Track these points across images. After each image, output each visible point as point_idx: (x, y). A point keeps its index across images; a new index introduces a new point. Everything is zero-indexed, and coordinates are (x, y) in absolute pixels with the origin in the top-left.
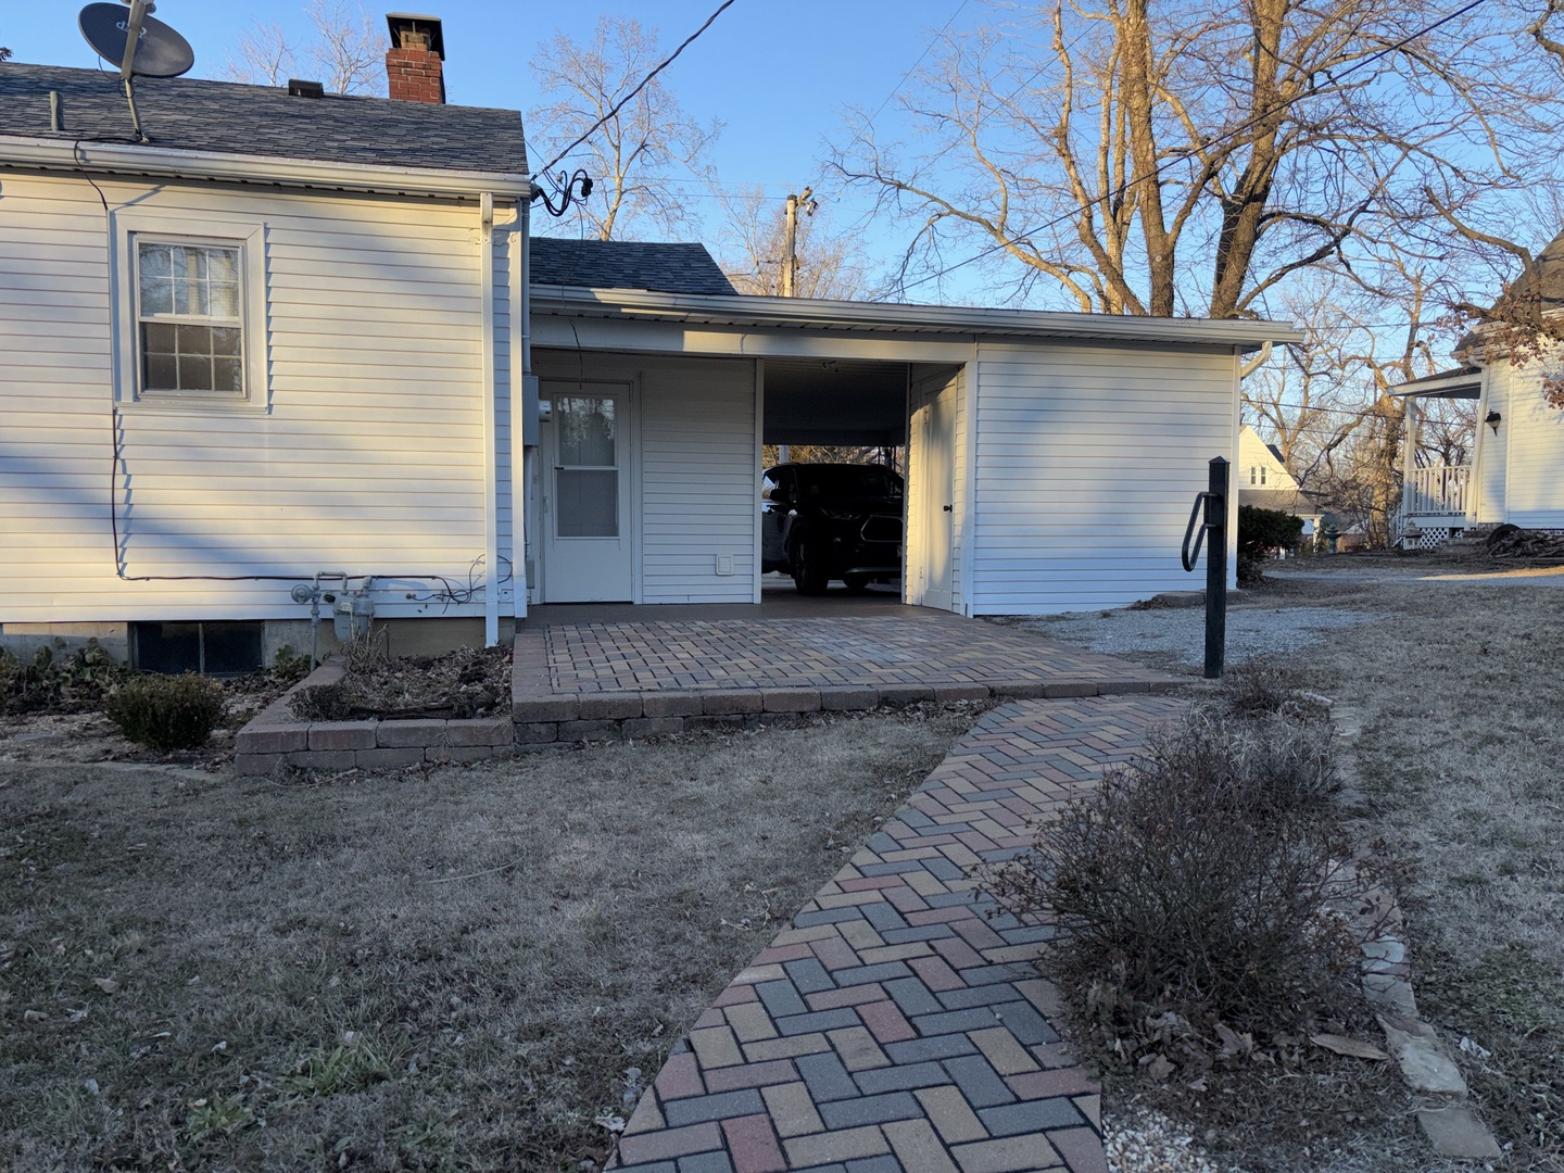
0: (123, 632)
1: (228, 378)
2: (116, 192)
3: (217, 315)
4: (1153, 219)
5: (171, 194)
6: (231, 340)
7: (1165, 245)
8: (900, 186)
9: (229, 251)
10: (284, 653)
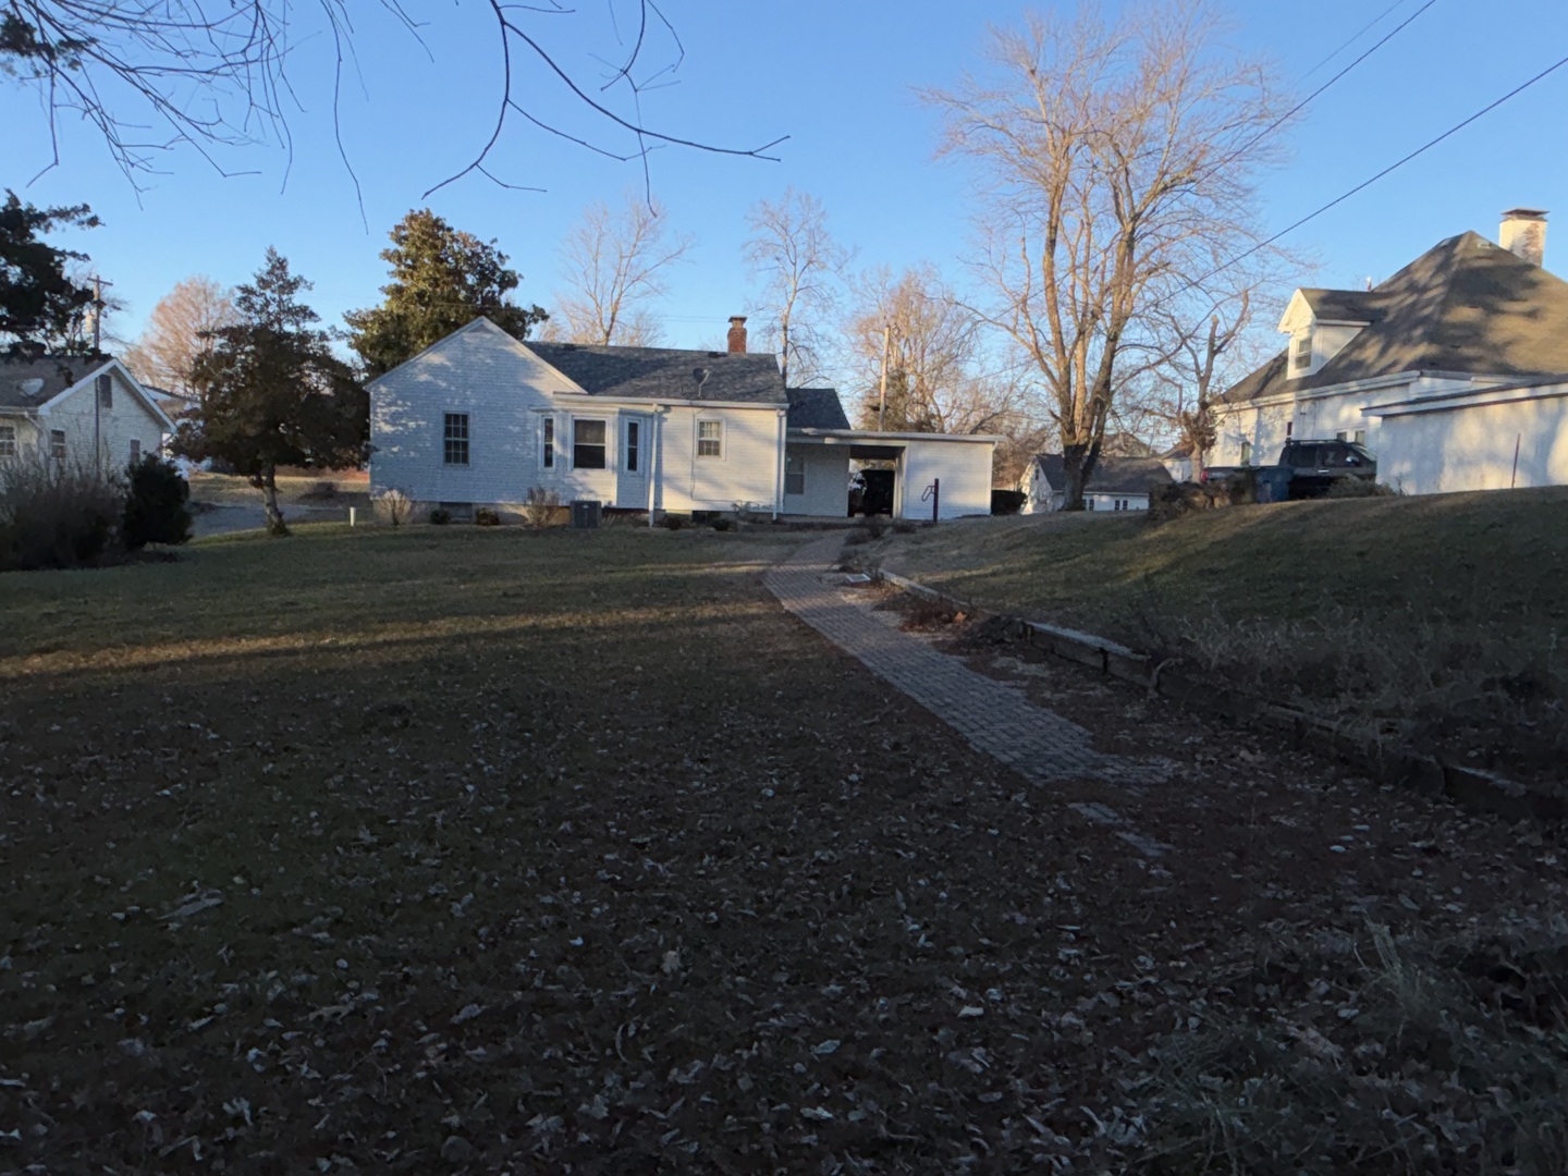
0: (690, 513)
1: (717, 452)
2: (696, 410)
3: (714, 438)
5: (706, 410)
6: (717, 444)
9: (718, 423)
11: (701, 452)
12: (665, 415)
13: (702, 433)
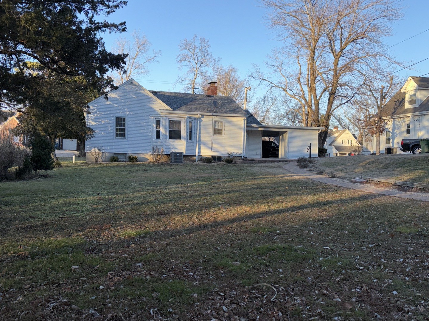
0: (211, 157)
1: (221, 133)
2: (213, 117)
3: (219, 128)
4: (315, 97)
5: (217, 117)
6: (221, 130)
7: (317, 102)
8: (265, 80)
9: (221, 122)
10: (224, 159)
11: (215, 133)
12: (202, 119)
13: (215, 126)
